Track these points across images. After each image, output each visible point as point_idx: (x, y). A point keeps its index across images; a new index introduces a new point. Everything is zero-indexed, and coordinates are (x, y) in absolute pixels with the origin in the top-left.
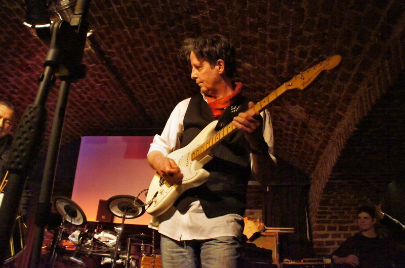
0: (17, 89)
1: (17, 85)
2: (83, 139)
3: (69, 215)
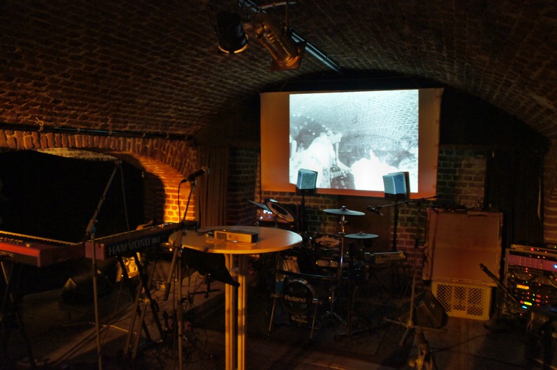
2: (263, 95)
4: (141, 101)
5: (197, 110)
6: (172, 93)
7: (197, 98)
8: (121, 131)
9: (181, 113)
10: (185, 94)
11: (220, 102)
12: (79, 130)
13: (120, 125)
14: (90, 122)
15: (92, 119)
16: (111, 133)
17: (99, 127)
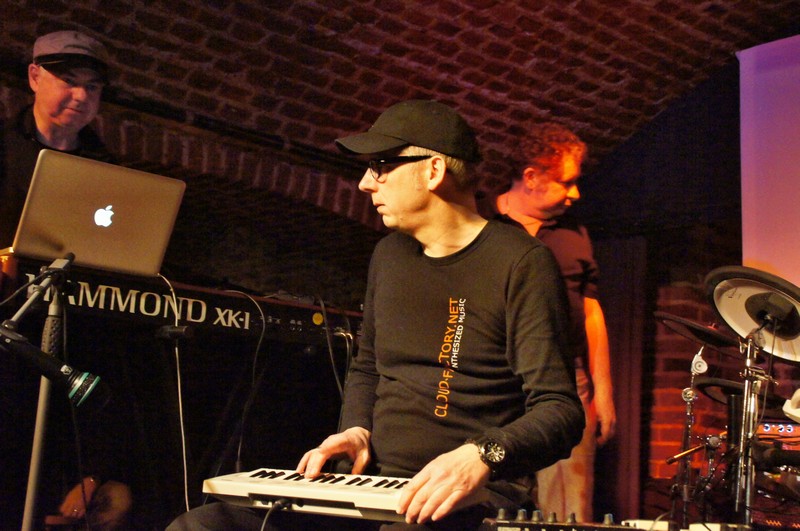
2: (747, 58)
3: (770, 330)
4: (361, 46)
5: (544, 112)
6: (451, 30)
7: (535, 60)
8: (318, 151)
9: (493, 114)
10: (494, 38)
11: (613, 87)
12: (190, 118)
13: (313, 128)
14: (223, 101)
15: (227, 90)
16: (287, 146)
17: (250, 123)
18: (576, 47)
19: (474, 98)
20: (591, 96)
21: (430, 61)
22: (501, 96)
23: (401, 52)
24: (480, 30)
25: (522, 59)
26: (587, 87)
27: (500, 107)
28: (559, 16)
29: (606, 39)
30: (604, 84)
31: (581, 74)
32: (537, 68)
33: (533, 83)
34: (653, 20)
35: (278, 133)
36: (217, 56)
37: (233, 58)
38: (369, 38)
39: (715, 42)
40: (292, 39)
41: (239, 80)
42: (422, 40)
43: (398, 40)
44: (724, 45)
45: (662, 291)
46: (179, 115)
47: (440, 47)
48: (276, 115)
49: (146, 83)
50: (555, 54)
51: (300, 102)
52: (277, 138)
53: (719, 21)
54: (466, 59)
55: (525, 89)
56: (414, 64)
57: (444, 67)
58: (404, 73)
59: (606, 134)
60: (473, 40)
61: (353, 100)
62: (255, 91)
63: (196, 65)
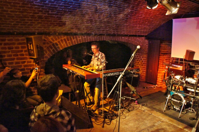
0: (143, 14)
1: (143, 13)
5: (148, 26)
8: (120, 35)
12: (105, 35)
13: (119, 33)
14: (109, 32)
15: (110, 31)
16: (116, 35)
17: (112, 34)
18: (153, 20)
19: (139, 27)
20: (154, 24)
21: (134, 24)
22: (143, 26)
23: (130, 24)
24: (141, 21)
25: (145, 22)
26: (153, 24)
27: (142, 27)
28: (150, 18)
29: (157, 19)
30: (156, 23)
31: (153, 23)
32: (148, 23)
33: (146, 24)
34: (162, 17)
35: (115, 34)
36: (109, 28)
37: (111, 28)
38: (127, 24)
39: (170, 18)
40: (118, 25)
41: (111, 30)
42: (133, 23)
43: (131, 23)
44: (171, 18)
45: (161, 44)
46: (104, 35)
47: (136, 23)
48: (115, 32)
49: (100, 32)
50: (149, 21)
51: (118, 31)
52: (115, 35)
53: (171, 16)
54: (139, 23)
55: (146, 25)
56: (132, 25)
57: (136, 25)
58: (131, 26)
59: (155, 27)
60: (140, 22)
61: (125, 29)
62: (113, 30)
63: (106, 30)
